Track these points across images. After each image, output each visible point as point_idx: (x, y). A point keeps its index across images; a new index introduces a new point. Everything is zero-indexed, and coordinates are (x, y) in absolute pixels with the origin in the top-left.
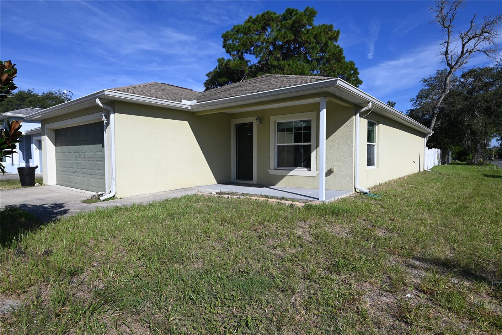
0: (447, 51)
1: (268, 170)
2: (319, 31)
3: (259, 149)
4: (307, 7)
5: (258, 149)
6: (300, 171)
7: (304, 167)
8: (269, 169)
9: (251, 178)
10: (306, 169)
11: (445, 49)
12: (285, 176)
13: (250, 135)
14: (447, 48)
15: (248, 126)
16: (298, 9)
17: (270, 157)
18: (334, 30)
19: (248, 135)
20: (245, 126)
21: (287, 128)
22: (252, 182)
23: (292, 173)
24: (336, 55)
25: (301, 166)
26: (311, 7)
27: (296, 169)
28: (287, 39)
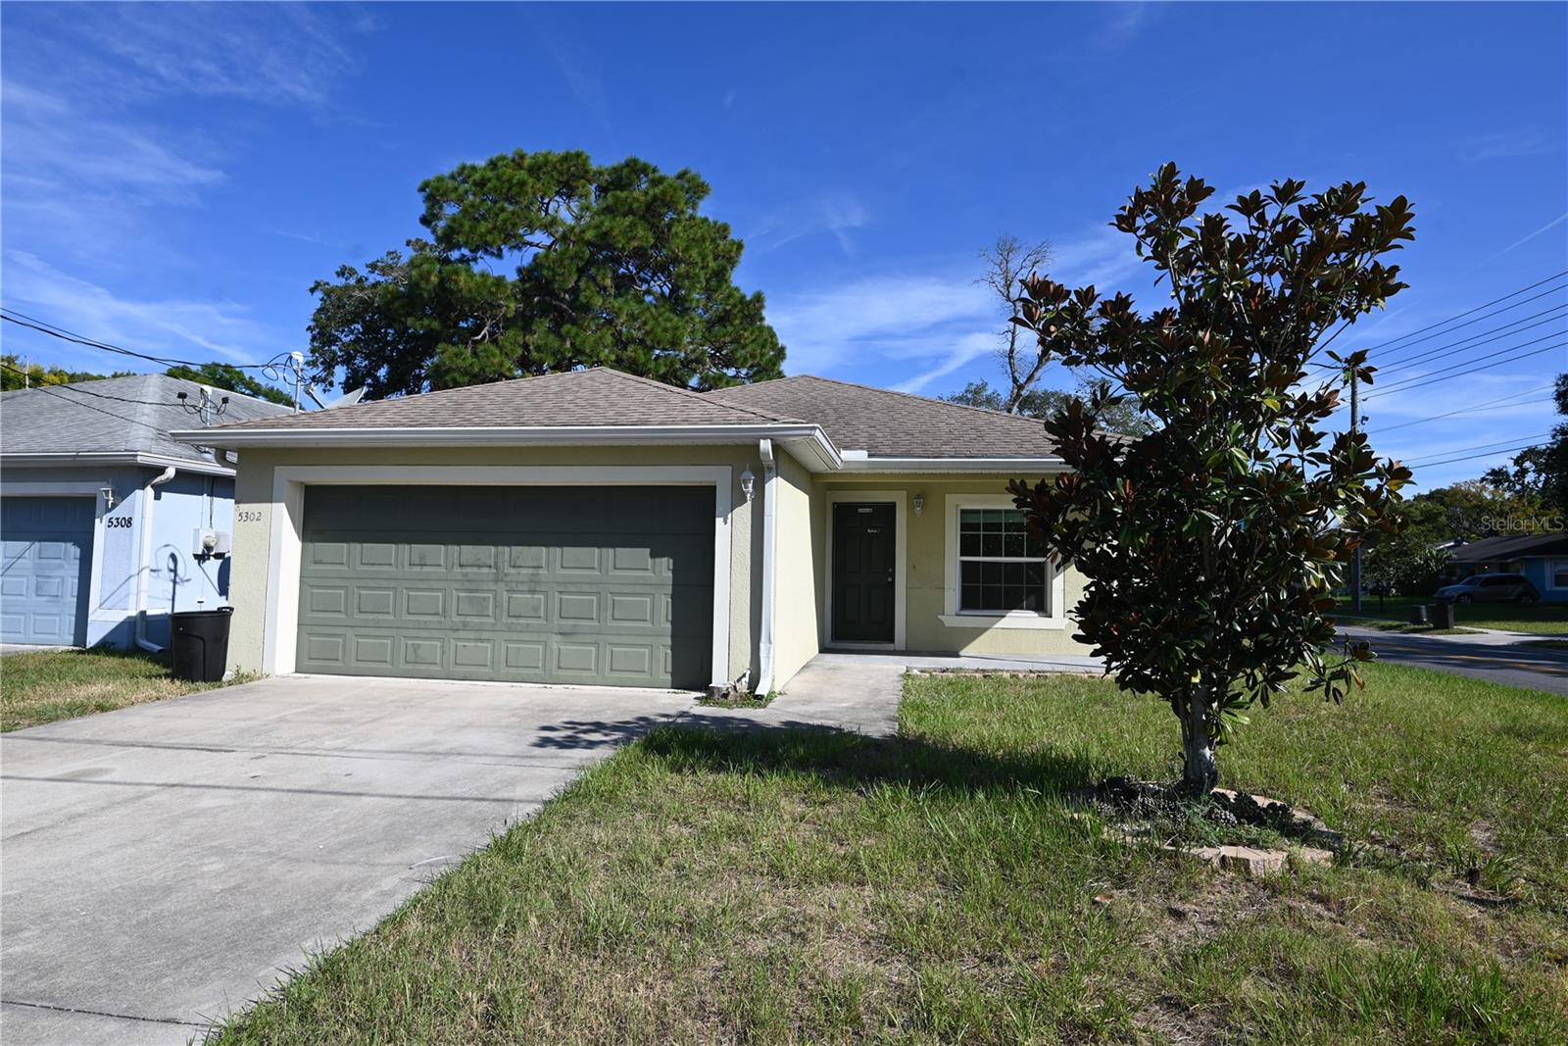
0: (1012, 351)
1: (939, 617)
2: (699, 235)
3: (914, 568)
4: (684, 169)
5: (911, 567)
6: (1020, 619)
7: (1028, 609)
8: (943, 614)
9: (890, 637)
10: (1036, 615)
11: (1008, 346)
12: (987, 629)
13: (875, 531)
14: (1013, 344)
15: (868, 510)
16: (658, 167)
17: (946, 586)
18: (730, 237)
19: (869, 531)
20: (861, 510)
21: (986, 521)
22: (892, 645)
23: (1002, 623)
24: (748, 306)
25: (1022, 609)
26: (693, 172)
27: (1009, 614)
28: (635, 244)
